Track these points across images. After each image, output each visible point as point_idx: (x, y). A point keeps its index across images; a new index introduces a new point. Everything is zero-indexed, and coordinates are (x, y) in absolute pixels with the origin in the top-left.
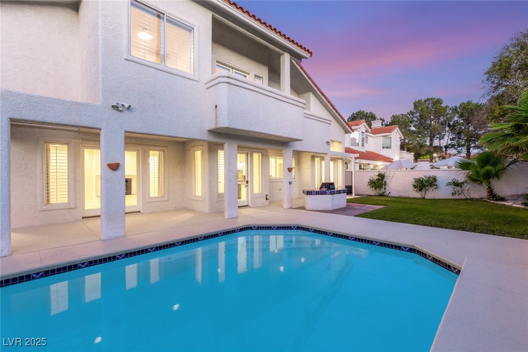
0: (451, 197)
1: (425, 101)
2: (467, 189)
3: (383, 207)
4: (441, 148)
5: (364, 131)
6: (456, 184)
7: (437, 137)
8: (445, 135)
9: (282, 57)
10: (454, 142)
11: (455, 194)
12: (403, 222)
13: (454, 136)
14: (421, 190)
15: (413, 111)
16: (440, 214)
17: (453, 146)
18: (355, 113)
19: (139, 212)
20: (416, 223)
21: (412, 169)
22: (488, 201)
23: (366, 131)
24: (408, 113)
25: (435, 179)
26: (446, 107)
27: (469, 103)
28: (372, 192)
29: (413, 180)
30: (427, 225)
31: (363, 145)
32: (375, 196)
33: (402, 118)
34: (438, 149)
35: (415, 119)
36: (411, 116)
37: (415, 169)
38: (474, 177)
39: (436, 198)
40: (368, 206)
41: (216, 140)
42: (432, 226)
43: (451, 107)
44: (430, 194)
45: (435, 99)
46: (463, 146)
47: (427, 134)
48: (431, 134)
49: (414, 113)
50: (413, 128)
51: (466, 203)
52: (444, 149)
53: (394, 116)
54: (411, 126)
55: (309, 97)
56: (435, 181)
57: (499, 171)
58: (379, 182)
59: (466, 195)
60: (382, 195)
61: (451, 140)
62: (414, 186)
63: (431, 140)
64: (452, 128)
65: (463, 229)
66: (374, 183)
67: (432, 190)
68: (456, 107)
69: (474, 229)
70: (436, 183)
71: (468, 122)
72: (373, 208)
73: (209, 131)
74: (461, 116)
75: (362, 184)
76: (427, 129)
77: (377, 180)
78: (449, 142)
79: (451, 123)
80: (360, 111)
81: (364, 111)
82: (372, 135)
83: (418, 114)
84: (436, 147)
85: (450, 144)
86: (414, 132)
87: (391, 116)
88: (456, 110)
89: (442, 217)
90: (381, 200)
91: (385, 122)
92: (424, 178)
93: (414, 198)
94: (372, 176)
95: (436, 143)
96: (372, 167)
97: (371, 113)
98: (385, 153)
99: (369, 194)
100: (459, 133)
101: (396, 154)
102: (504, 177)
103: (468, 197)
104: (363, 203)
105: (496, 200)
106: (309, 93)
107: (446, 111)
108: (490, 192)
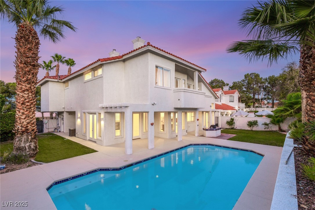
0: (264, 130)
1: (251, 74)
2: (270, 126)
3: (236, 135)
4: (259, 100)
5: (221, 94)
6: (266, 124)
7: (257, 94)
8: (261, 93)
9: (194, 73)
10: (266, 97)
11: (266, 128)
12: (246, 142)
13: (266, 93)
14: (250, 126)
15: (244, 79)
16: (259, 139)
17: (265, 99)
18: (213, 80)
19: (140, 138)
20: (251, 142)
21: (246, 116)
22: (279, 132)
23: (222, 94)
24: (241, 81)
25: (257, 122)
26: (262, 78)
27: (273, 76)
28: (228, 127)
29: (247, 122)
30: (255, 143)
31: (220, 101)
32: (230, 129)
33: (238, 84)
34: (257, 100)
35: (245, 84)
36: (243, 82)
37: (248, 116)
38: (273, 122)
39: (257, 130)
40: (229, 135)
41: (176, 111)
42: (256, 143)
43: (264, 78)
44: (255, 128)
45: (256, 73)
46: (270, 99)
47: (252, 92)
48: (254, 92)
49: (245, 80)
50: (244, 89)
51: (270, 133)
52: (261, 101)
53: (234, 82)
54: (243, 88)
55: (201, 85)
56: (257, 123)
57: (283, 119)
58: (231, 122)
59: (270, 129)
60: (232, 128)
61: (264, 96)
62: (248, 124)
63: (254, 96)
64: (265, 89)
65: (267, 144)
66: (229, 122)
67: (255, 126)
68: (266, 78)
69: (271, 144)
70: (257, 124)
71: (273, 86)
72: (232, 136)
73: (174, 108)
74: (269, 83)
75: (223, 122)
76: (251, 90)
77: (230, 121)
78: (263, 97)
79: (264, 87)
80: (216, 79)
81: (218, 79)
82: (224, 95)
83: (247, 81)
84: (256, 99)
85: (263, 98)
86: (244, 91)
87: (233, 82)
88: (267, 80)
89: (260, 140)
90: (234, 132)
91: (229, 85)
92: (252, 121)
93: (247, 130)
94: (228, 119)
95: (256, 97)
96: (226, 113)
97: (221, 80)
98: (231, 104)
99: (226, 128)
100: (268, 92)
101: (236, 105)
102: (285, 121)
103: (271, 130)
104: (227, 133)
105: (282, 132)
106: (201, 83)
107: (262, 80)
108: (280, 128)
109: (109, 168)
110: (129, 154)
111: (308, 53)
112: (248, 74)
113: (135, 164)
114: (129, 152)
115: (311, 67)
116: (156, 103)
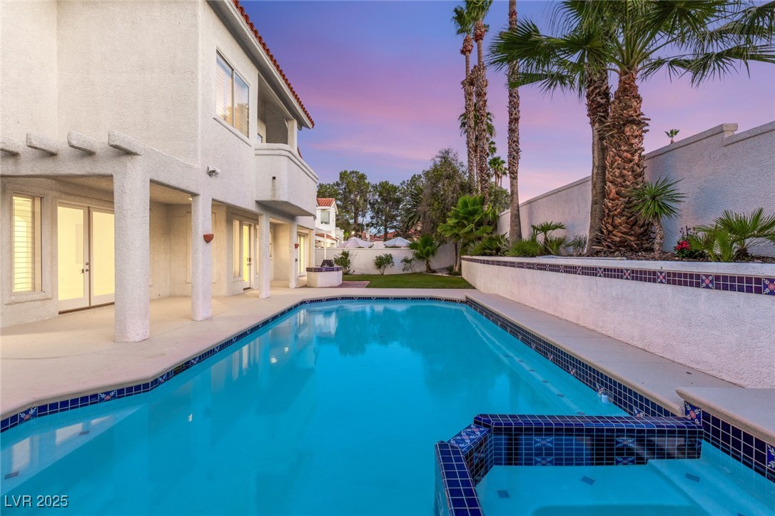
0: (402, 272)
1: (350, 173)
2: (413, 265)
3: (369, 282)
4: (363, 226)
6: (406, 261)
7: (360, 214)
8: (367, 212)
9: (289, 123)
10: (374, 221)
11: (406, 269)
13: (373, 214)
14: (380, 267)
15: (339, 182)
17: (372, 226)
22: (427, 273)
24: (334, 184)
26: (369, 183)
29: (374, 258)
35: (341, 192)
36: (337, 187)
38: (419, 255)
39: (392, 274)
43: (372, 184)
44: (388, 271)
45: (359, 173)
46: (381, 225)
47: (351, 209)
48: (356, 210)
49: (340, 184)
50: (338, 202)
51: (417, 276)
52: (365, 228)
56: (392, 259)
57: (433, 250)
58: (343, 261)
59: (412, 270)
60: (346, 274)
61: (371, 218)
62: (375, 264)
63: (356, 217)
64: (372, 206)
67: (389, 267)
68: (376, 185)
70: (392, 261)
71: (385, 201)
73: (256, 202)
74: (380, 195)
76: (351, 204)
77: (341, 258)
79: (372, 201)
83: (343, 186)
85: (370, 223)
86: (339, 206)
88: (376, 188)
90: (357, 277)
92: (383, 257)
94: (337, 254)
95: (360, 220)
98: (324, 229)
100: (378, 212)
101: (332, 230)
103: (413, 272)
107: (369, 188)
108: (428, 267)
109: (99, 392)
110: (138, 339)
111: (600, 87)
112: (346, 172)
113: (198, 362)
114: (136, 331)
115: (621, 105)
116: (218, 170)
